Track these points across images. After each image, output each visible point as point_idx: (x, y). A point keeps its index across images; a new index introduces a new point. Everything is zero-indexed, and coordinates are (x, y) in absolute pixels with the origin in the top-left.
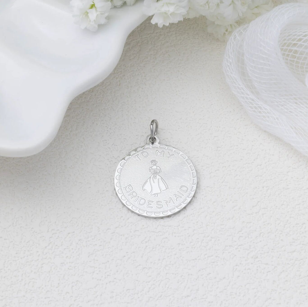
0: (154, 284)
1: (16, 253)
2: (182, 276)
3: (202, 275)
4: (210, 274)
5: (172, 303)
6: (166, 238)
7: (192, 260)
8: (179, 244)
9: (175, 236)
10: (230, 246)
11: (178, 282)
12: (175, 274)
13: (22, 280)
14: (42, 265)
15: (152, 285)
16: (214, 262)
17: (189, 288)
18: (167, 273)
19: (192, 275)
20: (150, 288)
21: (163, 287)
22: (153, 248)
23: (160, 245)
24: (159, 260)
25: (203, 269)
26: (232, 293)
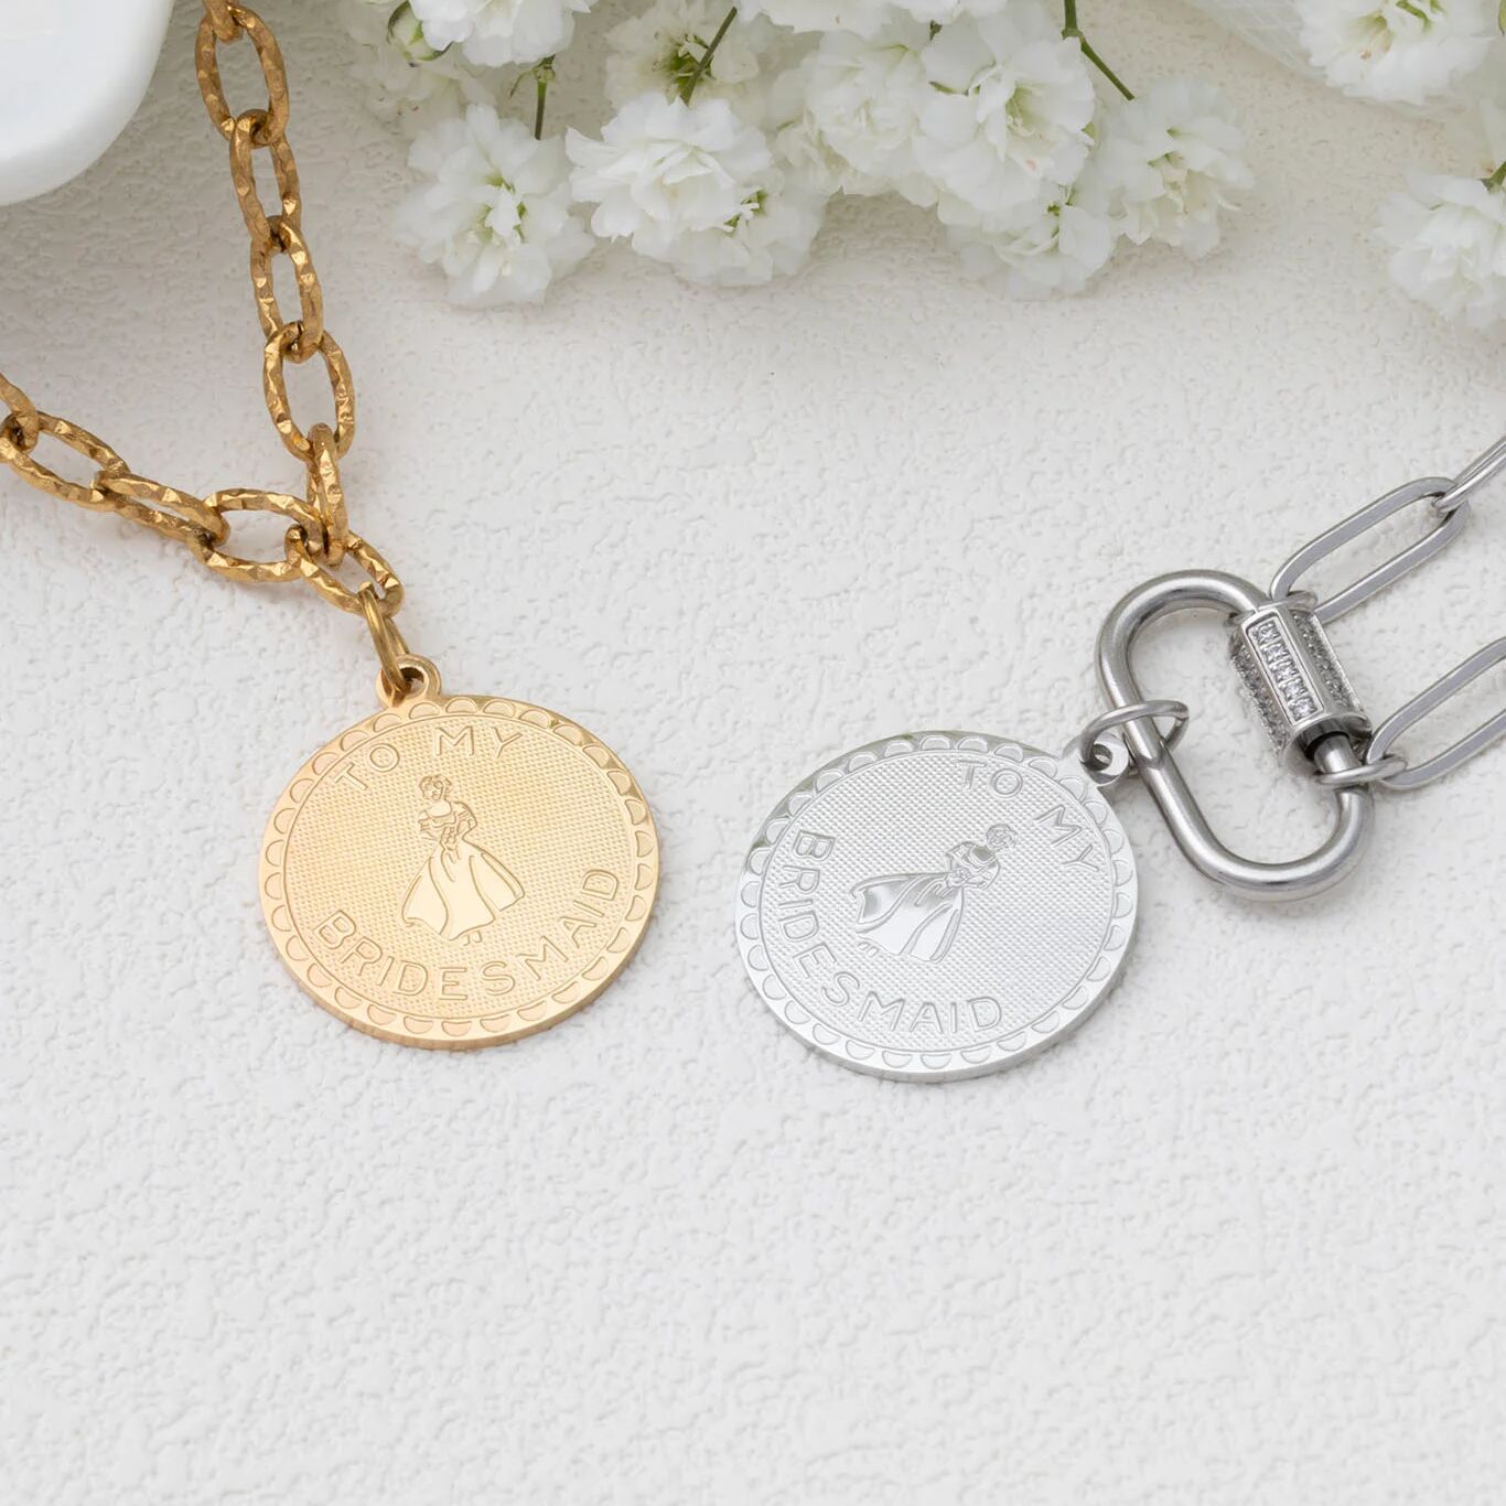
0: (670, 718)
1: (31, 662)
2: (793, 667)
3: (881, 655)
4: (917, 643)
5: (760, 786)
6: (701, 517)
7: (828, 596)
8: (763, 536)
9: (741, 507)
10: (991, 518)
11: (778, 696)
12: (762, 666)
13: (70, 768)
14: (154, 695)
15: (662, 722)
16: (928, 595)
17: (830, 714)
18: (721, 667)
19: (835, 658)
20: (653, 735)
21: (711, 724)
22: (647, 569)
23: (675, 552)
24: (681, 613)
25: (881, 629)
26: (1028, 711)
